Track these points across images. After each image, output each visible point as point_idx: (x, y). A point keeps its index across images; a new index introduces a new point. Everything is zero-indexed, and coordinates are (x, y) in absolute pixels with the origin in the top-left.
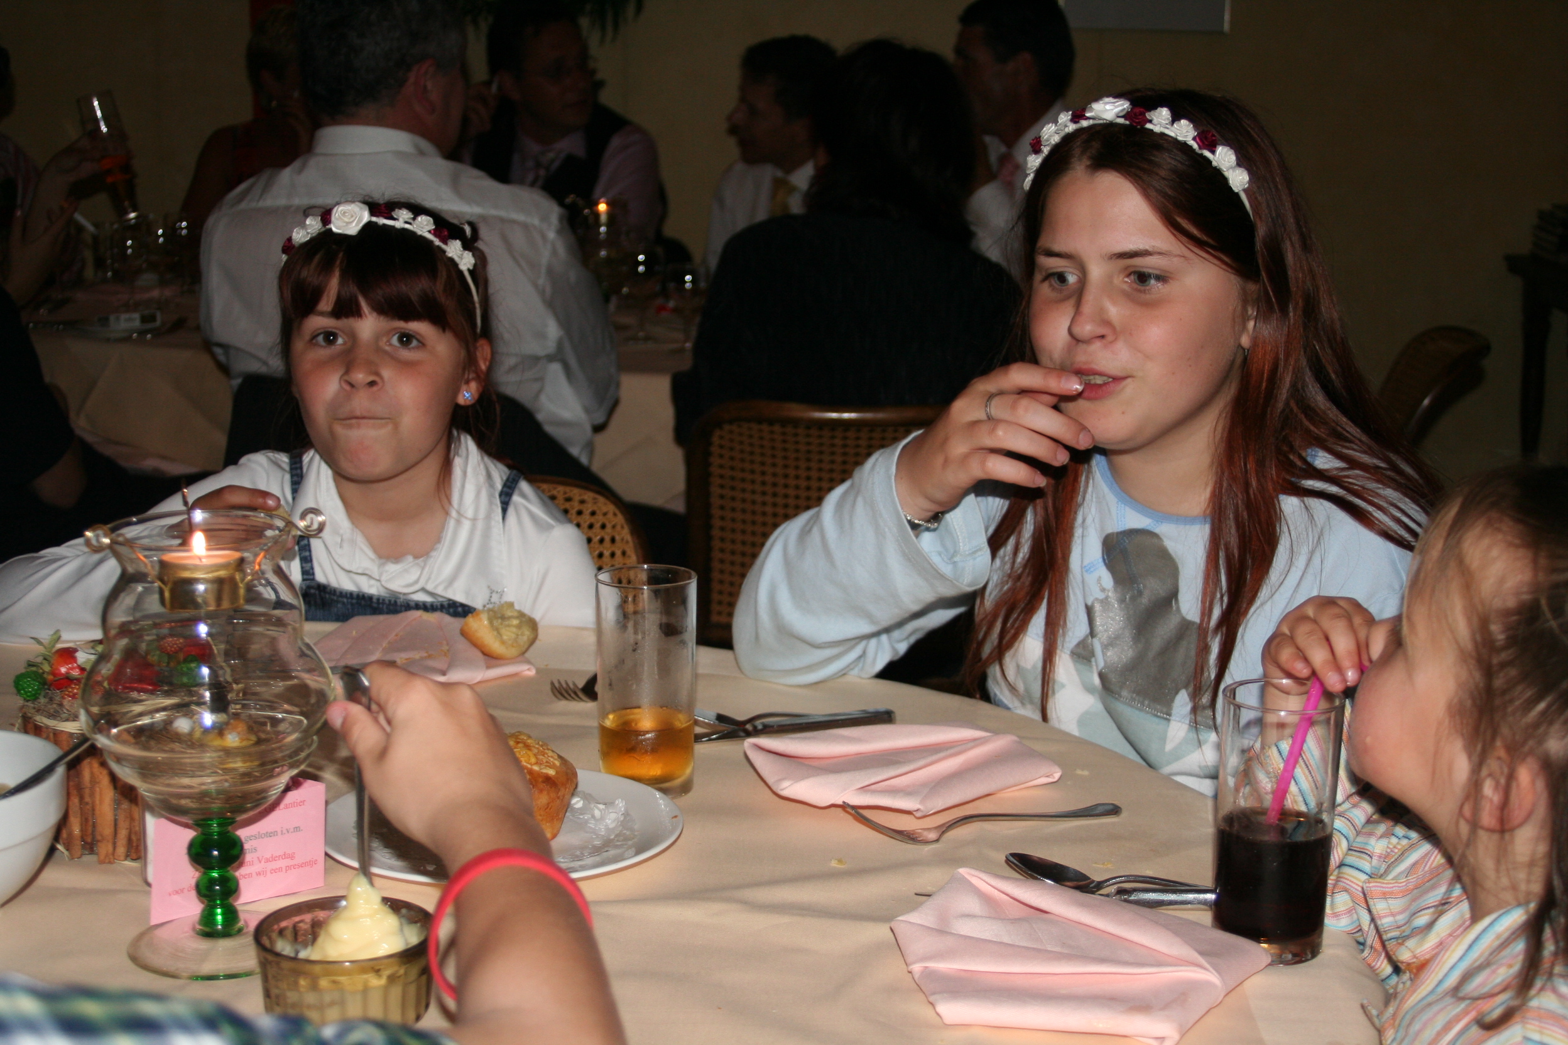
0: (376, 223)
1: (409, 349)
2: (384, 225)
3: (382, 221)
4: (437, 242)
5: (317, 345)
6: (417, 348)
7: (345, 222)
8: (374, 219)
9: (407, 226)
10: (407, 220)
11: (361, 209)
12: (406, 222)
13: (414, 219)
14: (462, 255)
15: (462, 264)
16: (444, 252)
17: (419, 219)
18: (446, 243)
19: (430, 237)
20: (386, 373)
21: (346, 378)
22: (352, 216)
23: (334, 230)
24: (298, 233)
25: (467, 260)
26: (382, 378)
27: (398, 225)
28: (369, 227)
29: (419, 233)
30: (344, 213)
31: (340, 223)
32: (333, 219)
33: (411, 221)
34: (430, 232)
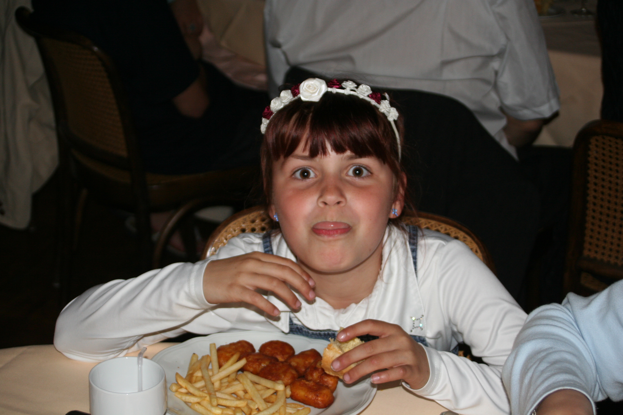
0: (331, 92)
1: (363, 178)
2: (337, 93)
3: (335, 90)
4: (373, 102)
5: (296, 179)
6: (367, 176)
7: (310, 93)
8: (330, 89)
9: (352, 93)
10: (353, 89)
11: (321, 83)
12: (352, 90)
13: (357, 88)
14: (390, 110)
15: (390, 116)
16: (378, 109)
17: (361, 87)
18: (379, 103)
19: (368, 99)
20: (349, 196)
21: (321, 200)
22: (315, 88)
23: (303, 99)
24: (275, 103)
25: (393, 114)
26: (345, 199)
27: (347, 92)
28: (327, 95)
29: (361, 97)
30: (309, 86)
31: (306, 94)
32: (301, 91)
33: (355, 89)
34: (368, 96)
